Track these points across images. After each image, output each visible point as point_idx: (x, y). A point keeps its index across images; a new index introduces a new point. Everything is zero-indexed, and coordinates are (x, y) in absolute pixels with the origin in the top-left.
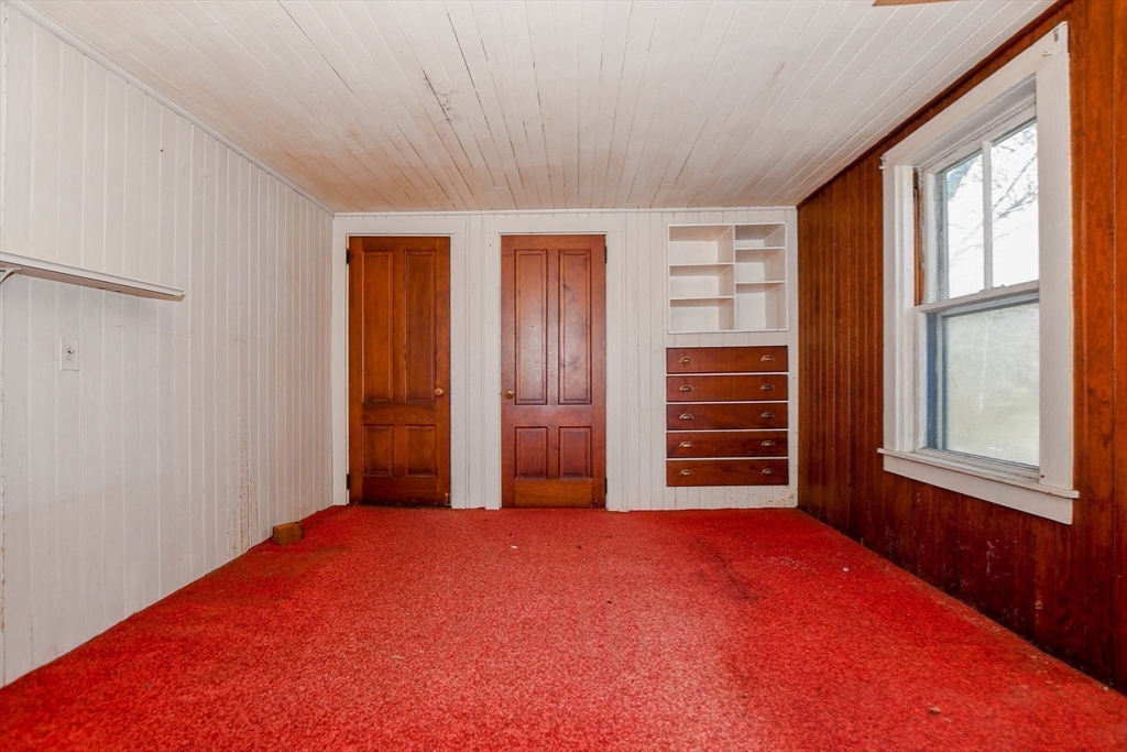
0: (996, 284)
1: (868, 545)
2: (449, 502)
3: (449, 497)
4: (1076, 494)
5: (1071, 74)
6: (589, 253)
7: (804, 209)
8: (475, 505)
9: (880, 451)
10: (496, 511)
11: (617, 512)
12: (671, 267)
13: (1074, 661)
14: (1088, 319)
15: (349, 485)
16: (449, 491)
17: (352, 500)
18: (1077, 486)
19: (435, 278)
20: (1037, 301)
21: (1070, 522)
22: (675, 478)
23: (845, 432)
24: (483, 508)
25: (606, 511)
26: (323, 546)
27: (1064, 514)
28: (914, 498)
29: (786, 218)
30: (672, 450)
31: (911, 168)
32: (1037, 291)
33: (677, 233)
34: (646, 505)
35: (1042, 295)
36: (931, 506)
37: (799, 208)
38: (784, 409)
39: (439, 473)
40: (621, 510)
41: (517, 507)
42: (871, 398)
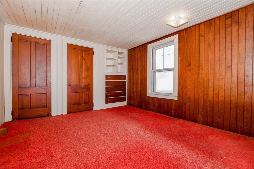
0: (165, 68)
1: (143, 109)
2: (51, 114)
3: (51, 113)
4: (178, 96)
5: (178, 41)
6: (89, 52)
7: (129, 51)
8: (59, 114)
9: (146, 93)
10: (66, 115)
11: (96, 110)
12: (107, 58)
13: (177, 118)
14: (180, 73)
15: (12, 114)
16: (51, 112)
17: (14, 119)
18: (178, 95)
19: (46, 52)
20: (173, 70)
21: (177, 100)
22: (107, 102)
23: (139, 91)
24: (62, 115)
25: (93, 111)
26: (21, 133)
27: (176, 99)
28: (153, 100)
29: (126, 52)
30: (107, 96)
31: (152, 48)
32: (173, 69)
33: (108, 51)
34: (102, 108)
35: (174, 70)
36: (156, 101)
37: (128, 50)
38: (125, 87)
39: (47, 107)
40: (97, 110)
41: (72, 113)
42: (144, 84)
